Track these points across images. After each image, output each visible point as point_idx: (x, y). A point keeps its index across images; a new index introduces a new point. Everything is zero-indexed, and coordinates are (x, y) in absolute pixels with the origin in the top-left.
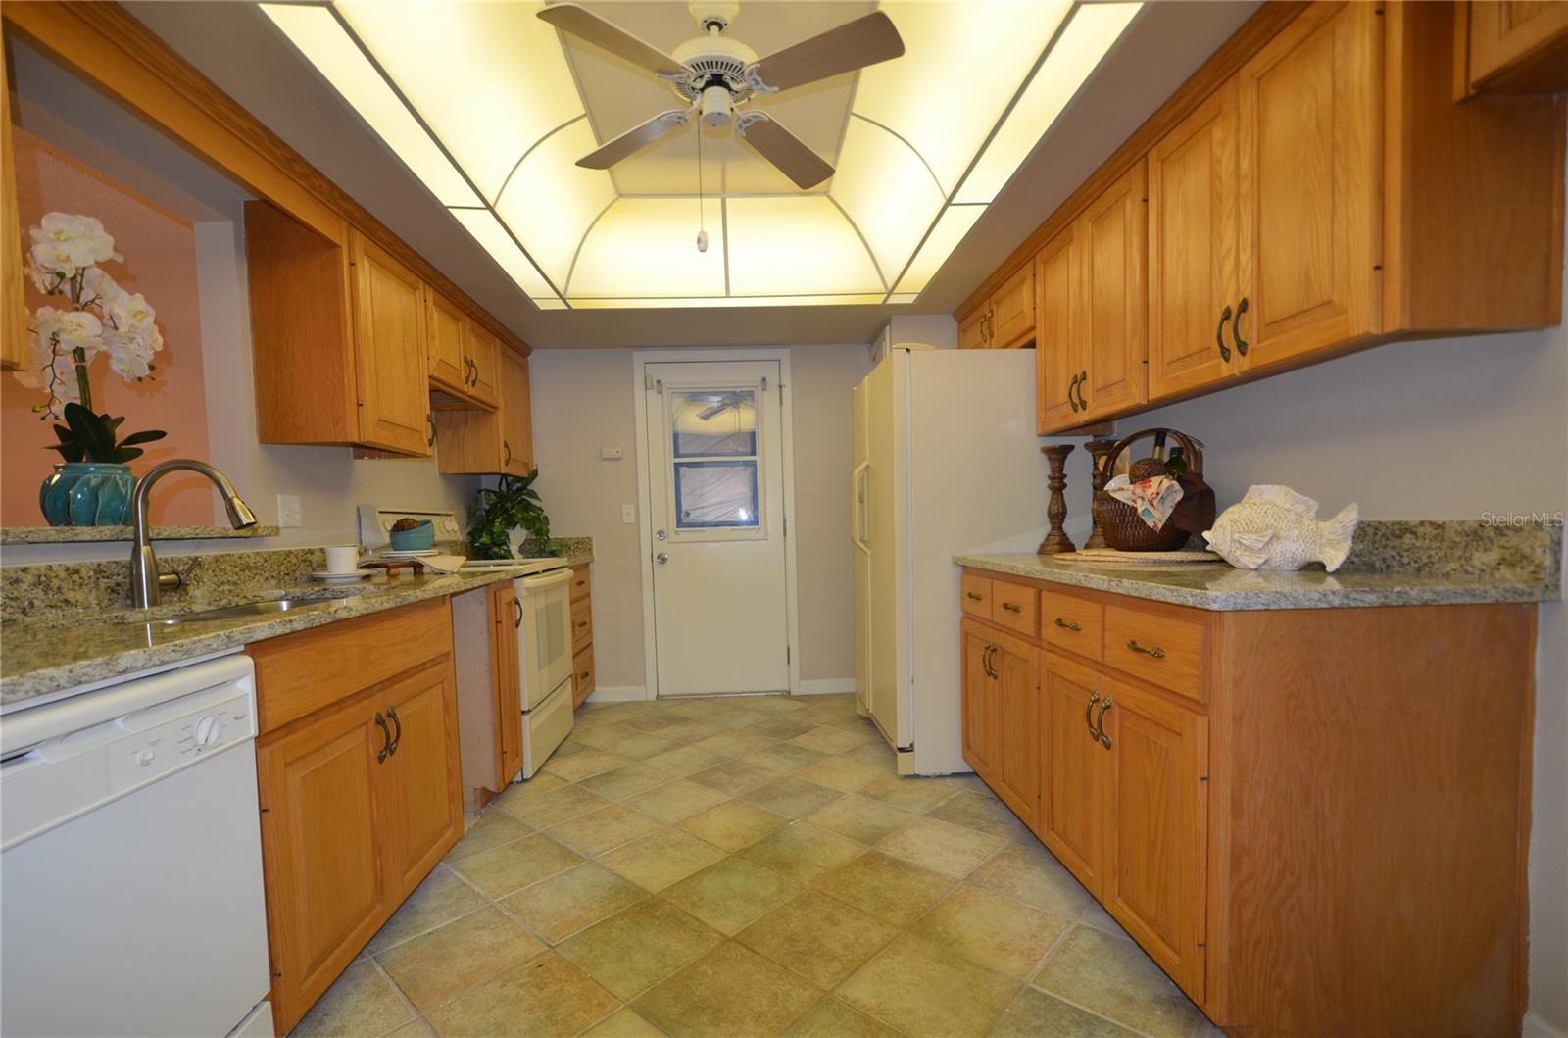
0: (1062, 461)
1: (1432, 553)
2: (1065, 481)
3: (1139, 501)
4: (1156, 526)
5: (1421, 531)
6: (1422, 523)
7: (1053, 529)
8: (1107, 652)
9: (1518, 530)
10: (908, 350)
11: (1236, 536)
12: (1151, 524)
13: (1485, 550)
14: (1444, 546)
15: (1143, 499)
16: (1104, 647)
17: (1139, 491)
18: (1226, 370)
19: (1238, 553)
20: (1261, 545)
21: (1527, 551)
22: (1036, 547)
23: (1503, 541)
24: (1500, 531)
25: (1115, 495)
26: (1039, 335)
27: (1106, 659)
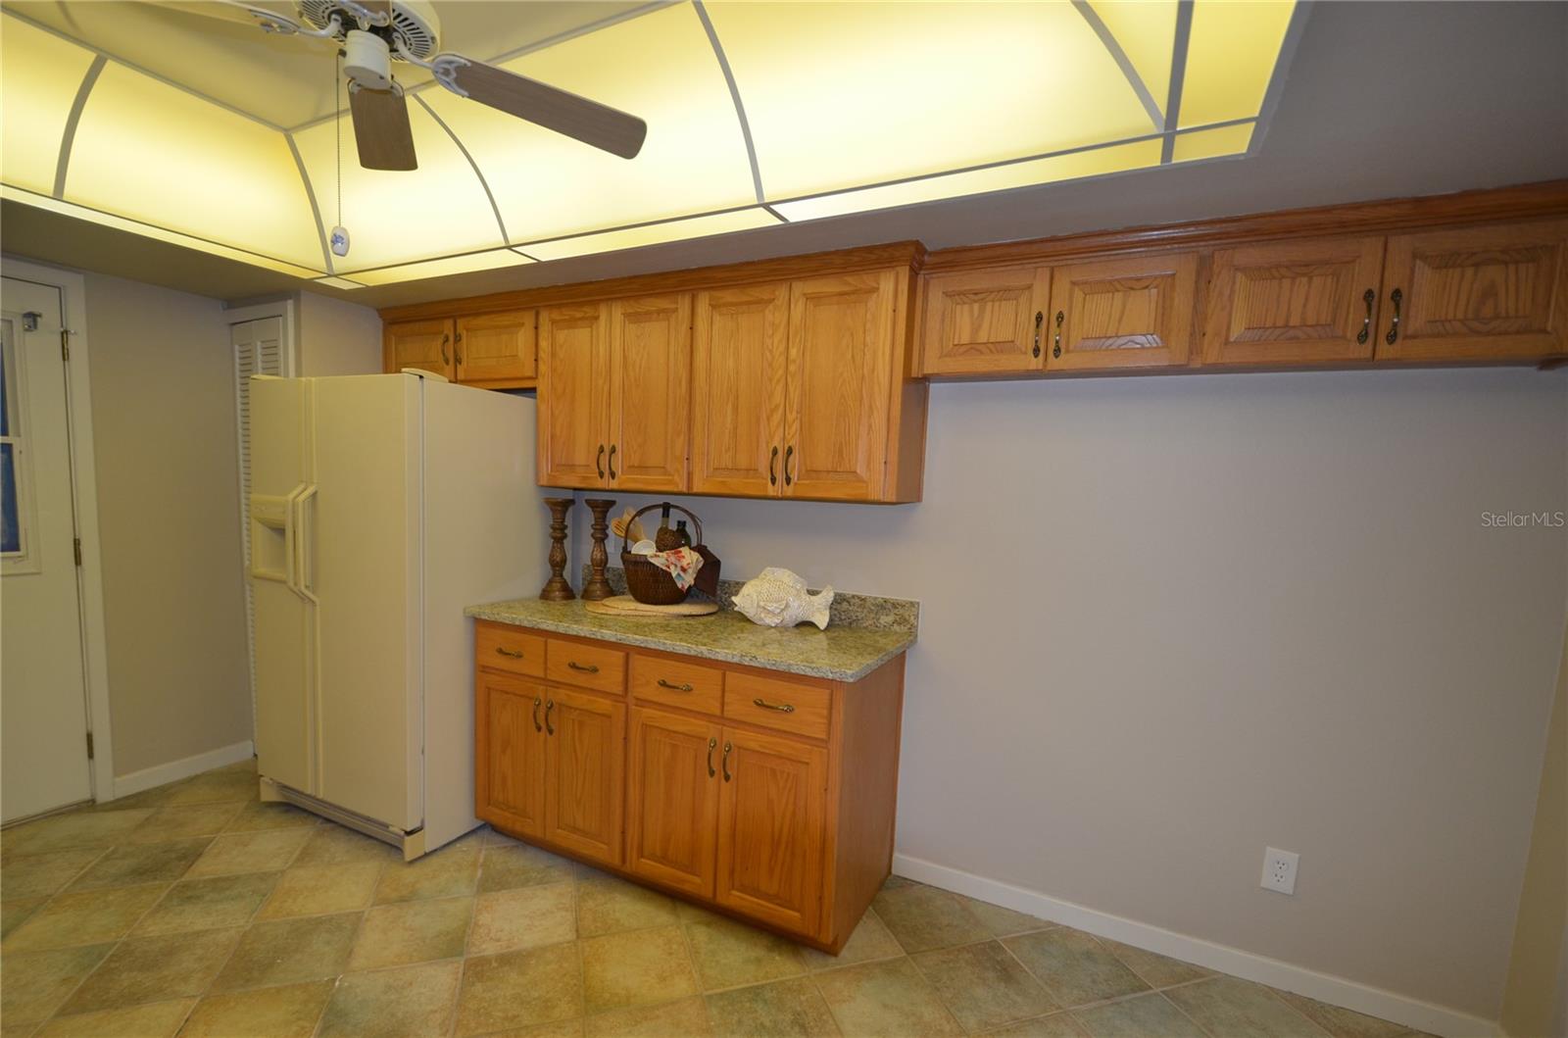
0: (564, 512)
1: (858, 614)
2: (566, 531)
3: (672, 568)
4: (683, 587)
5: (853, 601)
6: (853, 597)
7: (554, 575)
8: (725, 708)
9: (903, 606)
10: (421, 377)
11: (762, 604)
12: (680, 586)
13: (887, 615)
14: (865, 611)
15: (676, 566)
16: (723, 705)
17: (673, 559)
18: (771, 491)
19: (763, 615)
20: (779, 611)
21: (907, 617)
22: (538, 592)
23: (896, 611)
24: (895, 605)
25: (652, 561)
26: (542, 386)
27: (725, 713)
